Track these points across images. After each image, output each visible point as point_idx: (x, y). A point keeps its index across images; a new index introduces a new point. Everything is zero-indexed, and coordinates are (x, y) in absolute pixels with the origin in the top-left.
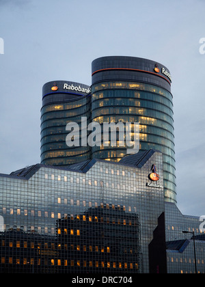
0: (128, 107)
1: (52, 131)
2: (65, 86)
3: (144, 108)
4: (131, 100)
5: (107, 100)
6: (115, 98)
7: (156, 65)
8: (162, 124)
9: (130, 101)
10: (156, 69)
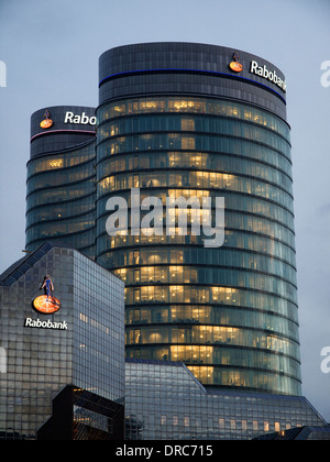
0: (166, 151)
1: (44, 215)
2: (68, 117)
3: (203, 152)
4: (172, 136)
5: (123, 139)
6: (137, 134)
7: (234, 55)
8: (253, 187)
9: (171, 140)
10: (234, 66)
